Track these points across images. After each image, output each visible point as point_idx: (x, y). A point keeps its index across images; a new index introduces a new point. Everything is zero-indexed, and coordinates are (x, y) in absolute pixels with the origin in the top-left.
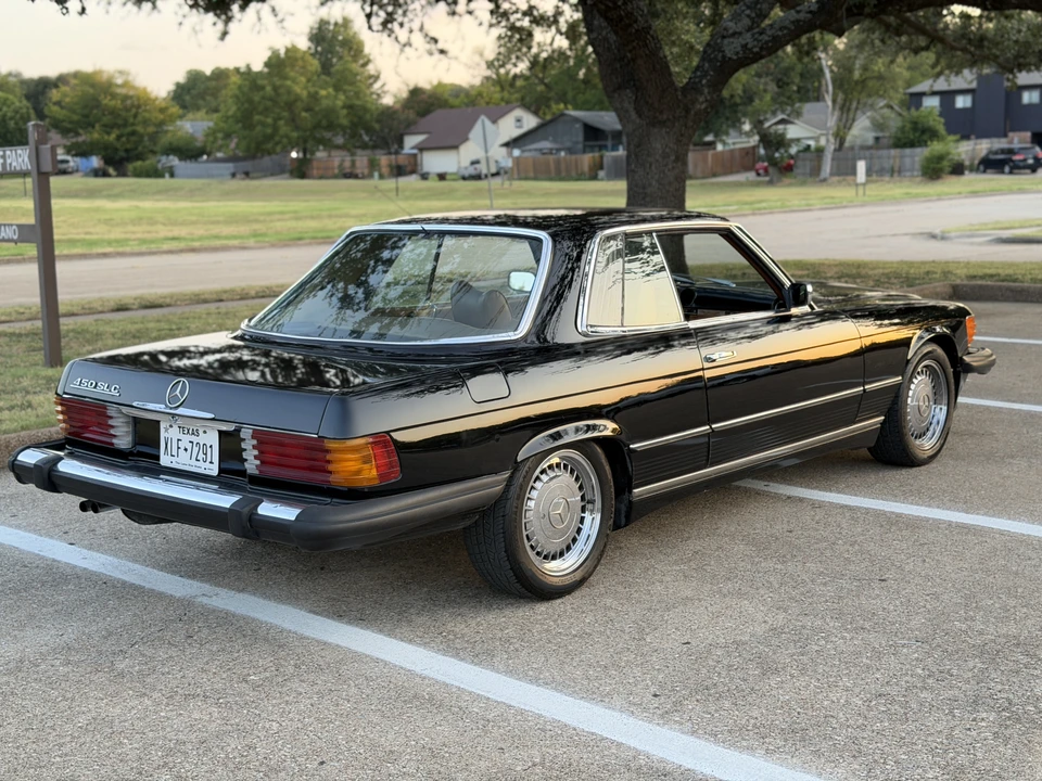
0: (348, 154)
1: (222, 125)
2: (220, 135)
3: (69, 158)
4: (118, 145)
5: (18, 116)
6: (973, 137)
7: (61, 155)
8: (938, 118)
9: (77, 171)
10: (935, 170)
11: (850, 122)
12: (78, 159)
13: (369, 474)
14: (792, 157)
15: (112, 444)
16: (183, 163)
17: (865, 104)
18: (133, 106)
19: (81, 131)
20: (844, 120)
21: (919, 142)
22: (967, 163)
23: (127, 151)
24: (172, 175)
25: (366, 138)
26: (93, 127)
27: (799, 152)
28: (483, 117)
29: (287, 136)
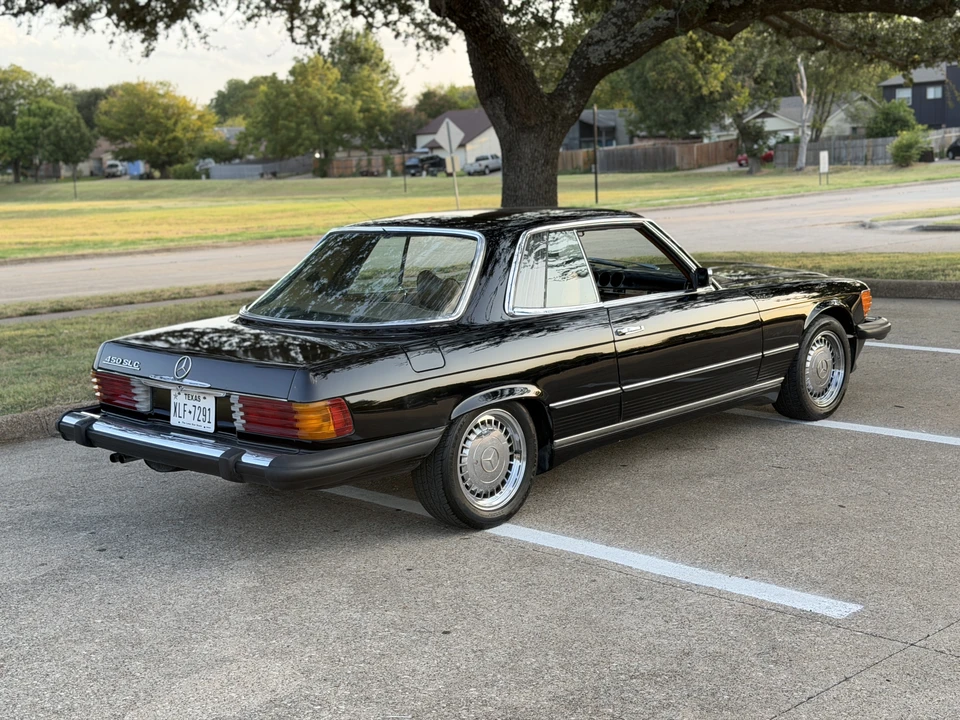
0: (366, 154)
1: (252, 129)
2: (251, 139)
3: (117, 162)
4: (161, 151)
5: (69, 125)
6: (944, 126)
7: (108, 160)
8: (908, 109)
9: (126, 174)
10: (902, 159)
11: (826, 114)
12: (125, 163)
13: (329, 430)
14: (770, 148)
15: (135, 408)
16: (218, 165)
17: (839, 98)
18: (174, 114)
19: (126, 138)
20: (820, 112)
21: (890, 131)
22: (937, 151)
23: (168, 155)
24: (208, 177)
25: (382, 139)
26: (138, 134)
27: (778, 143)
28: (447, 120)
29: (308, 139)
